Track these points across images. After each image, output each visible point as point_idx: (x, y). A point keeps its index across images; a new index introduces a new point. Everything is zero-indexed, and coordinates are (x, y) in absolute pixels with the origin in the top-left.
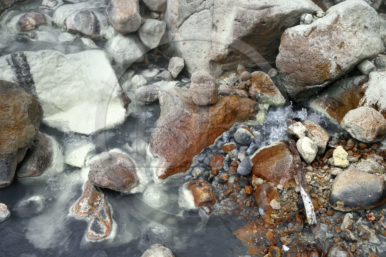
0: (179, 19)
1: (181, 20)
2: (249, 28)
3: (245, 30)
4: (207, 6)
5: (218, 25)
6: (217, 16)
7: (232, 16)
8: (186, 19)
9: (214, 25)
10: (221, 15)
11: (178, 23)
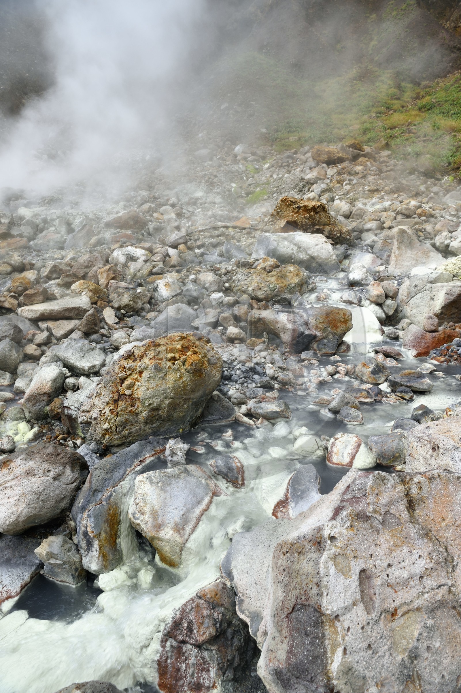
0: (407, 298)
1: (410, 298)
2: (454, 296)
3: (451, 298)
4: (427, 289)
5: (435, 298)
6: (434, 293)
7: (444, 292)
8: (412, 298)
9: (431, 298)
10: (436, 292)
11: (406, 301)
